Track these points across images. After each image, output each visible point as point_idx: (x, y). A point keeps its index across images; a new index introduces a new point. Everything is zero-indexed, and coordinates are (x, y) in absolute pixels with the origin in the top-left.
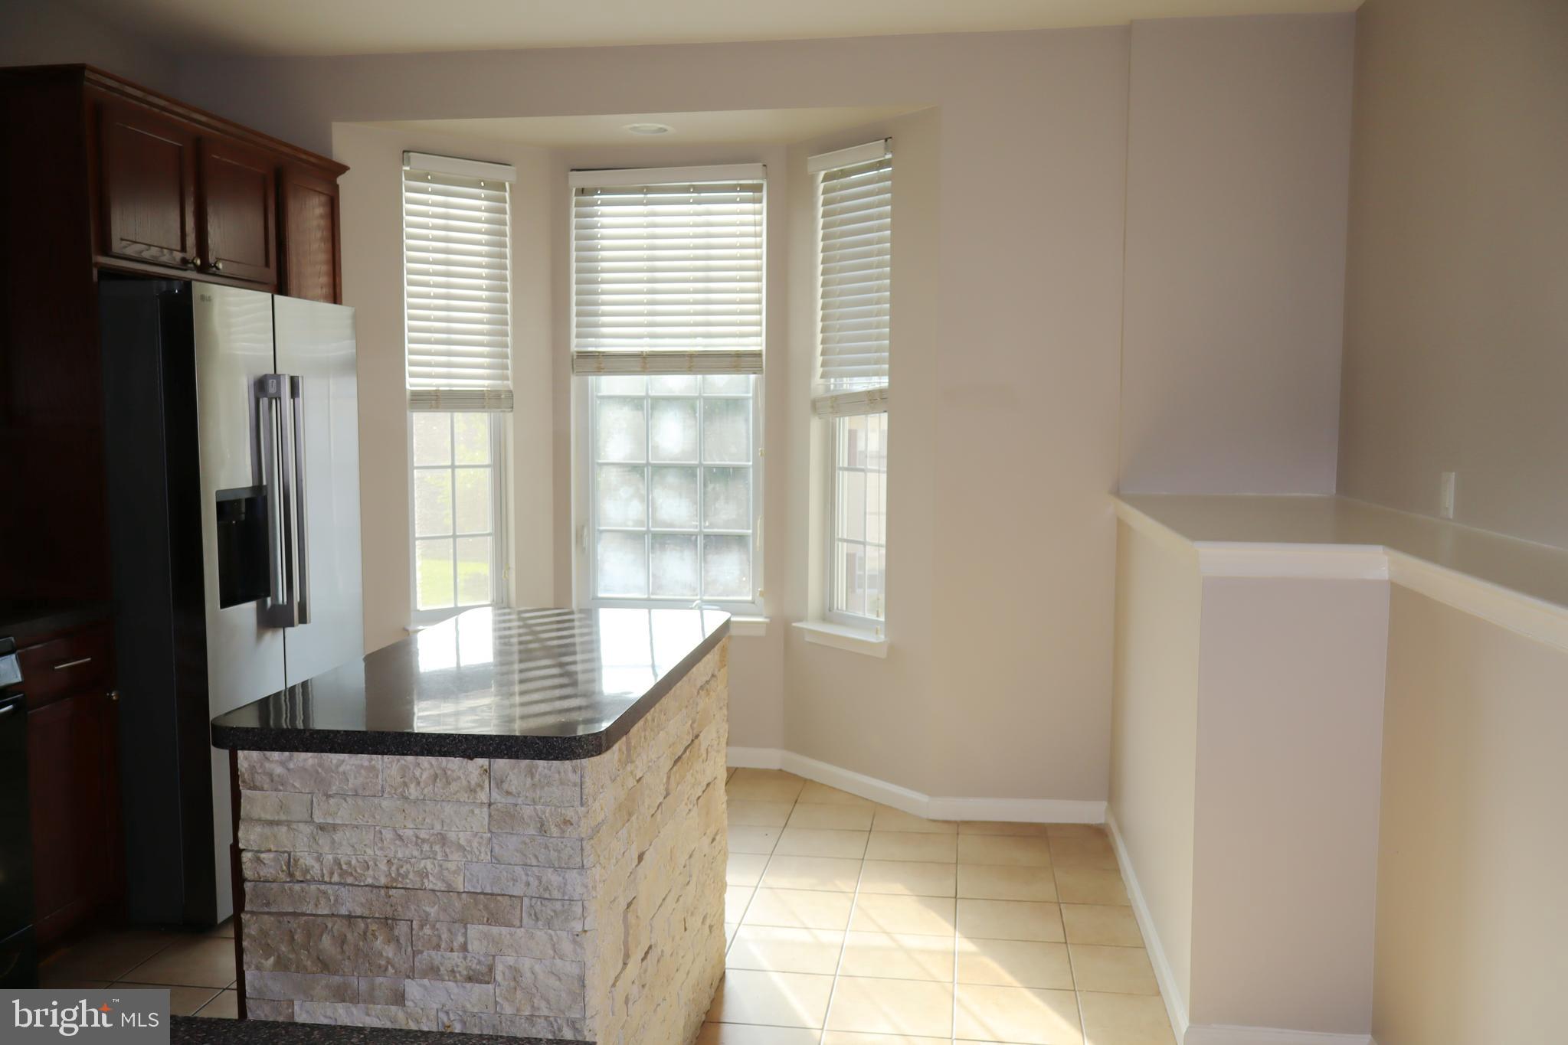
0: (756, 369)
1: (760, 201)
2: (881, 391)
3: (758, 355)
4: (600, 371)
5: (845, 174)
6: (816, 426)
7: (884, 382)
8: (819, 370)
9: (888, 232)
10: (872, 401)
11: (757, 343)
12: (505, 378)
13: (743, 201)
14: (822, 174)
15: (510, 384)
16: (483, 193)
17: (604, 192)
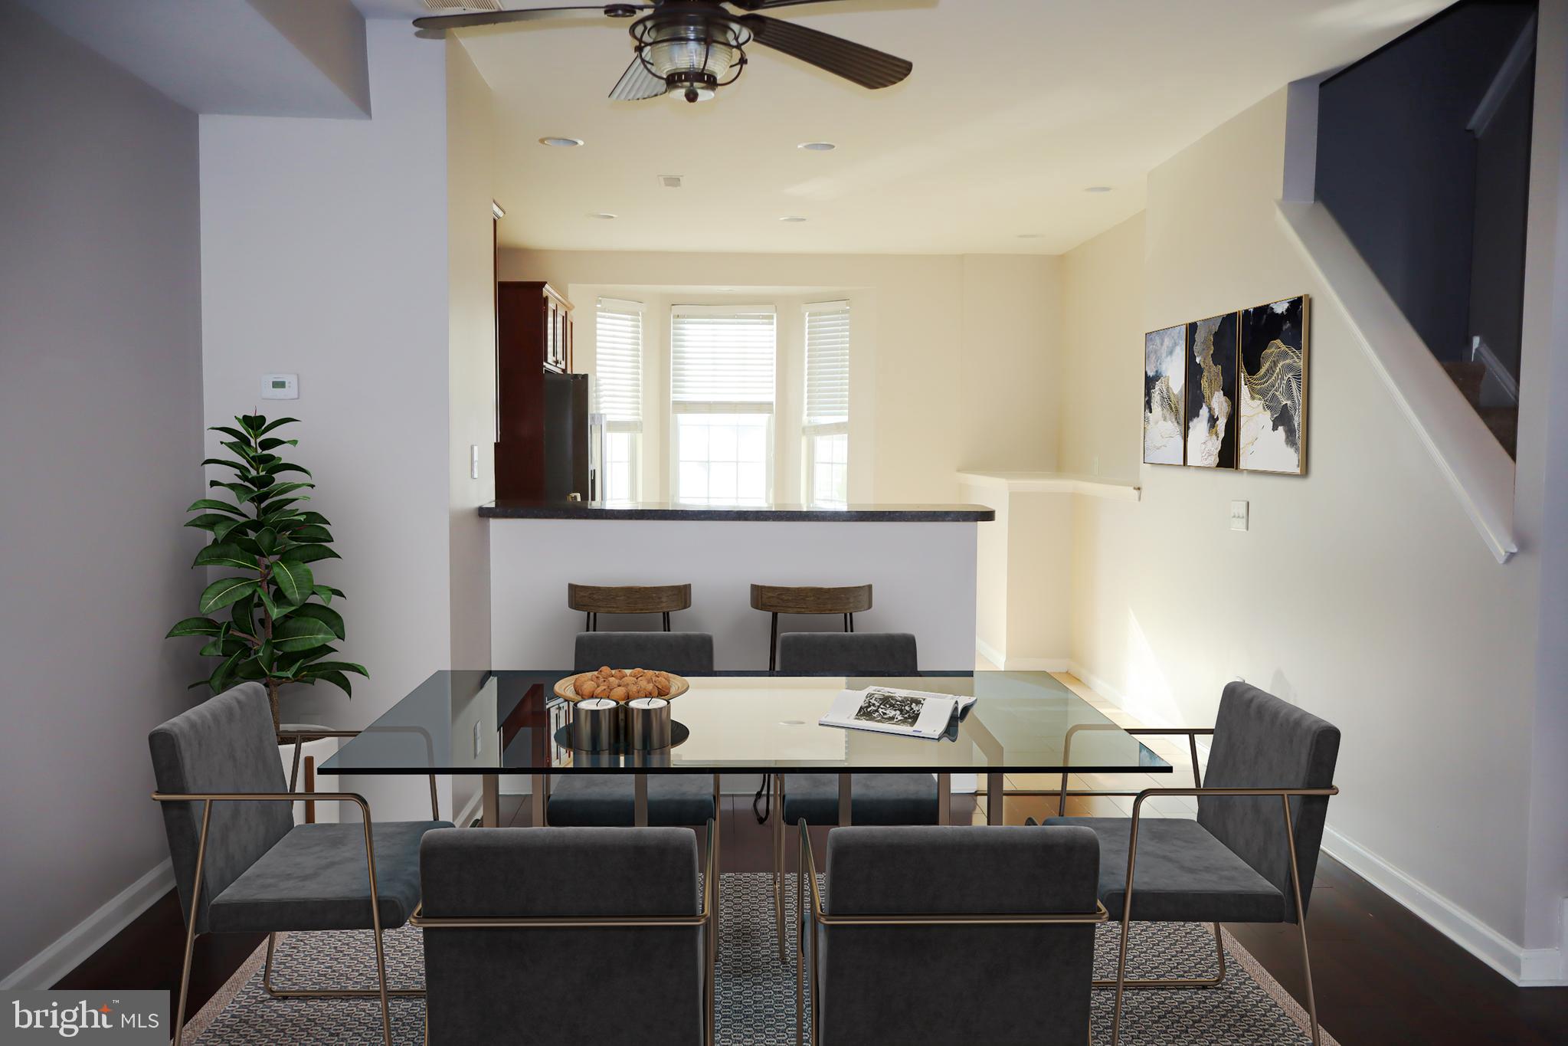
0: (770, 411)
1: (772, 324)
2: (844, 423)
3: (771, 404)
4: (686, 411)
5: (821, 314)
6: (804, 440)
7: (845, 419)
8: (806, 412)
9: (848, 345)
10: (837, 428)
11: (771, 397)
12: (638, 415)
13: (763, 324)
14: (807, 314)
15: (641, 418)
16: (629, 317)
17: (689, 317)
